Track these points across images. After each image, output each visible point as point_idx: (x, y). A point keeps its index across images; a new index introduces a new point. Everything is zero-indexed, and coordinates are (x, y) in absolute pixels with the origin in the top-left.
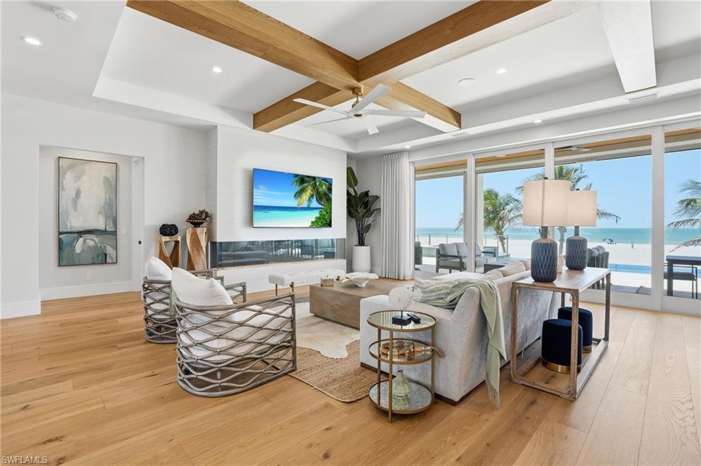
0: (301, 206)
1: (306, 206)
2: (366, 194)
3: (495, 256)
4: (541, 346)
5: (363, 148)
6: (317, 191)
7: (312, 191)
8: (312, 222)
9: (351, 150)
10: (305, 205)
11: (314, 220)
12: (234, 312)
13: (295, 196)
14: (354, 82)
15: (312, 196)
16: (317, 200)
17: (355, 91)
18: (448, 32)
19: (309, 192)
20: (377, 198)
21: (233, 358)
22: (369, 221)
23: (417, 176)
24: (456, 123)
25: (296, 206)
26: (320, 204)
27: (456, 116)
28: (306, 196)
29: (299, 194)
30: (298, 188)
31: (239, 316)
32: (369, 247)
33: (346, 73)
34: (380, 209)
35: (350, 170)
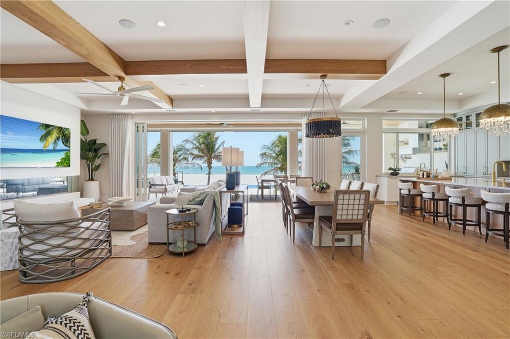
0: (46, 149)
1: (52, 149)
2: (95, 141)
3: (182, 184)
4: (227, 219)
5: (96, 108)
6: (63, 133)
7: (58, 134)
8: (58, 163)
9: (85, 107)
10: (51, 147)
11: (60, 161)
12: (81, 223)
13: (41, 139)
14: (123, 74)
15: (58, 139)
16: (63, 142)
17: (121, 79)
18: (188, 68)
19: (55, 135)
20: (104, 145)
21: (81, 252)
22: (97, 162)
23: (149, 129)
24: (170, 104)
25: (42, 148)
26: (65, 145)
27: (171, 100)
28: (51, 139)
29: (44, 138)
30: (44, 132)
31: (86, 224)
32: (98, 182)
33: (120, 69)
34: (109, 154)
35: (83, 122)
